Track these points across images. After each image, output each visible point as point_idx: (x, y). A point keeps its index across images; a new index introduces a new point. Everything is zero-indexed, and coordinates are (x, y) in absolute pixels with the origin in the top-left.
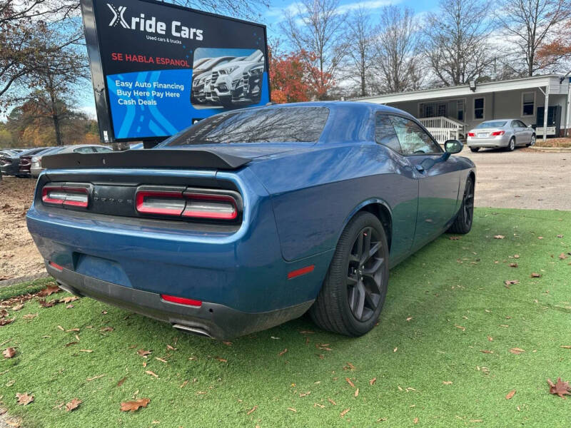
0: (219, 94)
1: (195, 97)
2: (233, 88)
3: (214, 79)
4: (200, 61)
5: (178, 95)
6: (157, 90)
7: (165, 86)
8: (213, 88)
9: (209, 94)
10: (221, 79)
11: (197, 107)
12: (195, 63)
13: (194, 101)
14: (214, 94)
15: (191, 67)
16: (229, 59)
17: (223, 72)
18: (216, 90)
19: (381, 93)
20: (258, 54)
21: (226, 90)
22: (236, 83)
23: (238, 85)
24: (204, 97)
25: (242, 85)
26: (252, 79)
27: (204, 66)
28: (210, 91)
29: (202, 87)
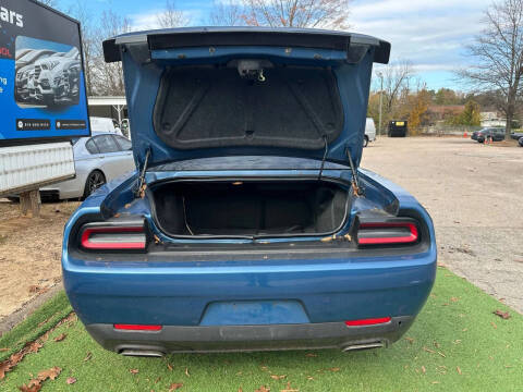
0: (43, 91)
1: (18, 93)
2: (55, 86)
3: (38, 75)
4: (23, 51)
8: (36, 84)
9: (32, 91)
10: (44, 74)
11: (21, 106)
12: (18, 54)
13: (18, 99)
14: (38, 90)
15: (13, 58)
16: (50, 54)
17: (45, 67)
18: (39, 87)
20: (75, 52)
21: (49, 88)
22: (57, 80)
23: (59, 83)
24: (27, 94)
25: (63, 83)
26: (72, 77)
27: (27, 58)
28: (34, 87)
29: (26, 82)
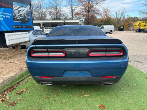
0: (21, 17)
1: (14, 18)
2: (24, 16)
3: (19, 13)
4: (15, 6)
5: (9, 17)
6: (3, 15)
7: (6, 14)
8: (19, 15)
9: (18, 17)
10: (21, 13)
11: (15, 21)
12: (13, 7)
13: (14, 19)
14: (19, 17)
15: (12, 8)
16: (22, 7)
17: (21, 11)
18: (19, 16)
19: (38, 20)
20: (29, 6)
21: (22, 17)
22: (24, 14)
23: (25, 15)
24: (16, 18)
25: (26, 15)
26: (28, 14)
27: (16, 8)
29: (16, 15)
